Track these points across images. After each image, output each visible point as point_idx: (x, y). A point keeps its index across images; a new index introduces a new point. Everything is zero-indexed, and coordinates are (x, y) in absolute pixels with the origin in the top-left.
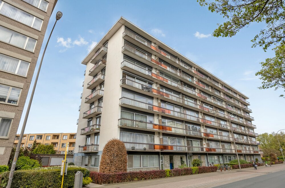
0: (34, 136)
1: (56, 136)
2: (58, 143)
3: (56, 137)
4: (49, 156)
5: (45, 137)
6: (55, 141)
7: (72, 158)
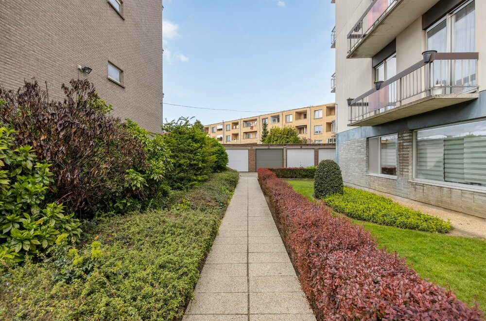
0: (267, 118)
1: (302, 114)
2: (306, 126)
3: (302, 116)
4: (282, 147)
5: (284, 117)
6: (302, 122)
7: (332, 150)
